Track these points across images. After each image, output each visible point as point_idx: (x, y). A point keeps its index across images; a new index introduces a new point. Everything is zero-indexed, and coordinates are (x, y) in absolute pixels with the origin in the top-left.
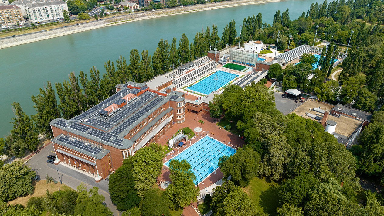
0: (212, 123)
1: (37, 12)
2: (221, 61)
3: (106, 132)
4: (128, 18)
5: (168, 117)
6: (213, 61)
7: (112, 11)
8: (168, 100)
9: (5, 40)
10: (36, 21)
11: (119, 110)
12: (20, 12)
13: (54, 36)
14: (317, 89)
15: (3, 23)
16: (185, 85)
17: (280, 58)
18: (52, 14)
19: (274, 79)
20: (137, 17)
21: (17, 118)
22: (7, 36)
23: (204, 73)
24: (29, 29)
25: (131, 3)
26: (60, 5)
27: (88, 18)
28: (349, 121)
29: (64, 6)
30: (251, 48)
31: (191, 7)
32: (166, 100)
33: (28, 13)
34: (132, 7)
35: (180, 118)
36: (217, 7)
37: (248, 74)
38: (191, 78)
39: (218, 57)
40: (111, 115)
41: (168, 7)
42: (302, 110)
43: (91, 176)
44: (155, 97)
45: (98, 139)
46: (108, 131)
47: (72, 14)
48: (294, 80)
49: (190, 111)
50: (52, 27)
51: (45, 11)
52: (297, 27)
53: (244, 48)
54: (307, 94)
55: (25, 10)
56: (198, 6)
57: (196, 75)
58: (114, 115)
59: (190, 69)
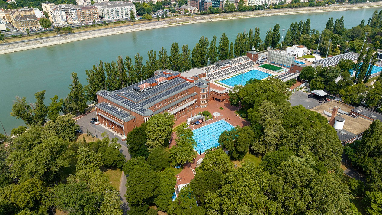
0: (232, 110)
1: (110, 12)
2: (259, 61)
3: (135, 103)
4: (186, 20)
5: (192, 100)
6: (251, 61)
7: (174, 14)
8: (194, 86)
9: (82, 34)
10: (108, 20)
11: (150, 88)
12: (97, 12)
13: (120, 32)
14: (342, 91)
15: (84, 21)
16: (218, 79)
17: (319, 62)
18: (122, 14)
19: (305, 80)
20: (195, 20)
21: (74, 85)
22: (84, 31)
23: (239, 70)
24: (102, 25)
25: (192, 7)
26: (130, 6)
27: (151, 18)
28: (365, 122)
29: (132, 8)
30: (293, 52)
31: (248, 13)
32: (191, 85)
33: (103, 13)
34: (192, 11)
35: (203, 103)
36: (275, 14)
37: (281, 74)
38: (226, 73)
39: (257, 57)
40: (142, 91)
41: (226, 12)
42: (321, 108)
43: (120, 136)
44: (184, 82)
45: (128, 107)
46: (137, 102)
47: (138, 15)
48: (321, 81)
49: (214, 99)
50: (120, 25)
51: (117, 11)
52: (349, 35)
53: (286, 51)
54: (333, 96)
55: (101, 10)
56: (257, 12)
57: (231, 71)
58: (145, 91)
59: (227, 65)
